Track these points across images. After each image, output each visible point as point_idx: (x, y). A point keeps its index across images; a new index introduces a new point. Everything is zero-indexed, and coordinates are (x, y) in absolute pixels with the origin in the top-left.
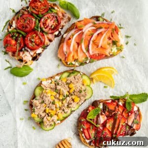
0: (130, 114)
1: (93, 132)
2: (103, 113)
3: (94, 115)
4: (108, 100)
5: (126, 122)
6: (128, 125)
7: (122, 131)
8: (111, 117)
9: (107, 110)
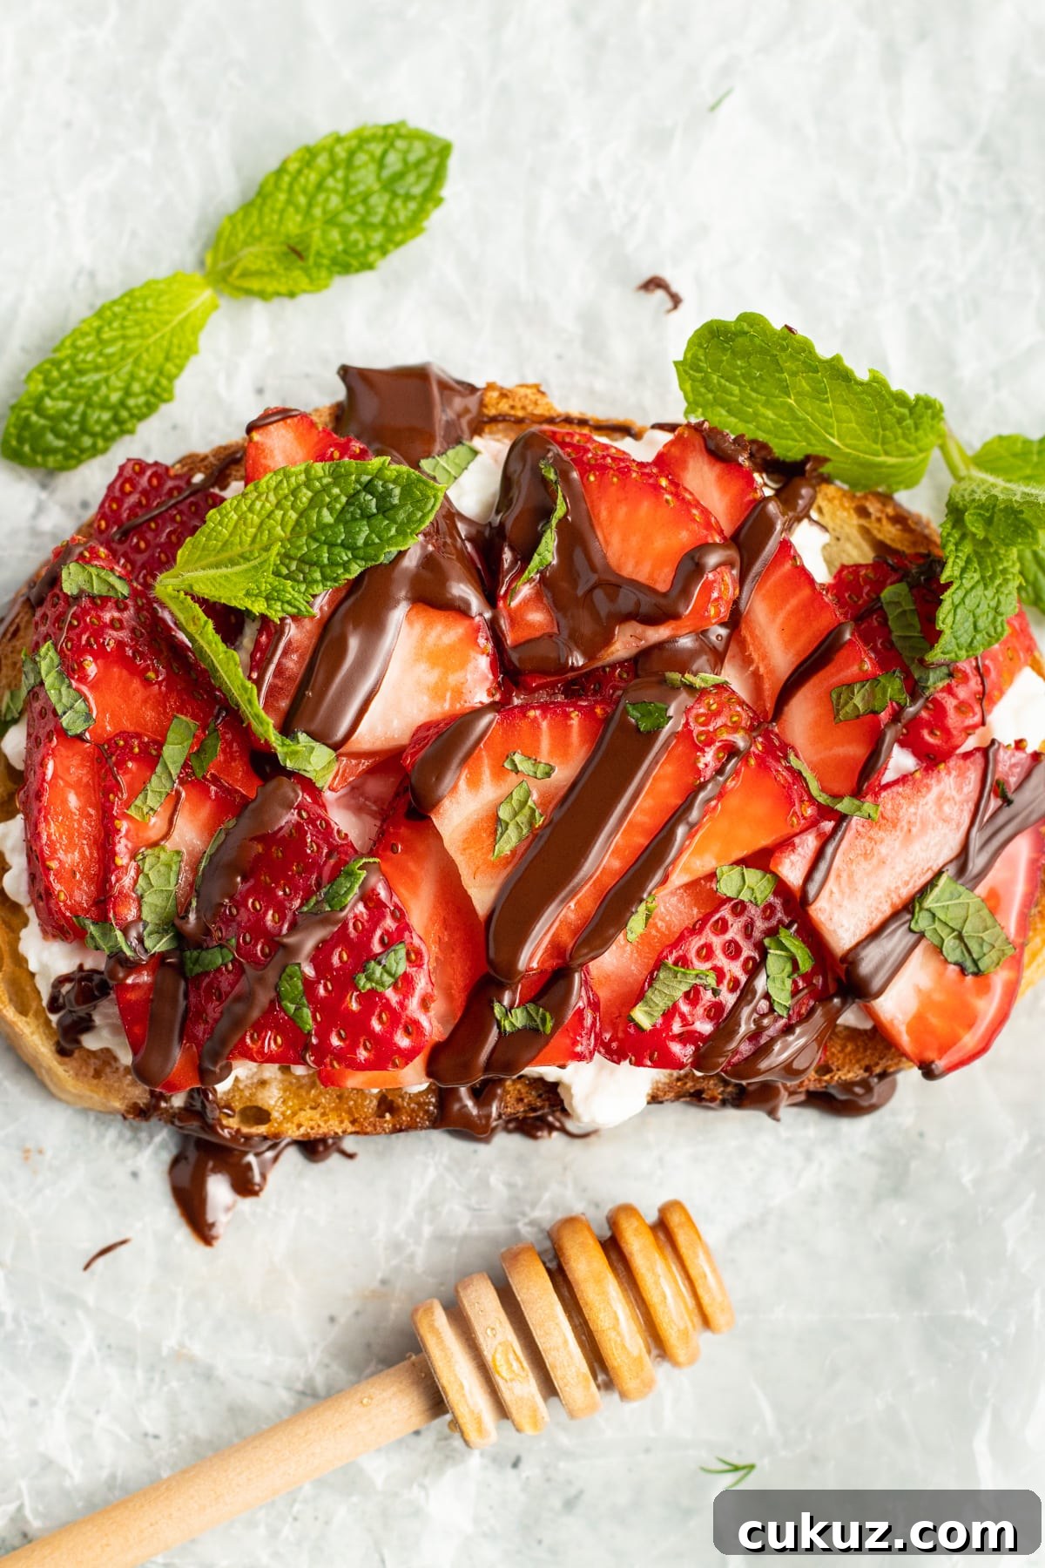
0: (900, 760)
1: (188, 833)
2: (463, 590)
3: (299, 567)
4: (625, 430)
5: (792, 869)
6: (813, 936)
7: (668, 990)
8: (577, 686)
9: (548, 550)
